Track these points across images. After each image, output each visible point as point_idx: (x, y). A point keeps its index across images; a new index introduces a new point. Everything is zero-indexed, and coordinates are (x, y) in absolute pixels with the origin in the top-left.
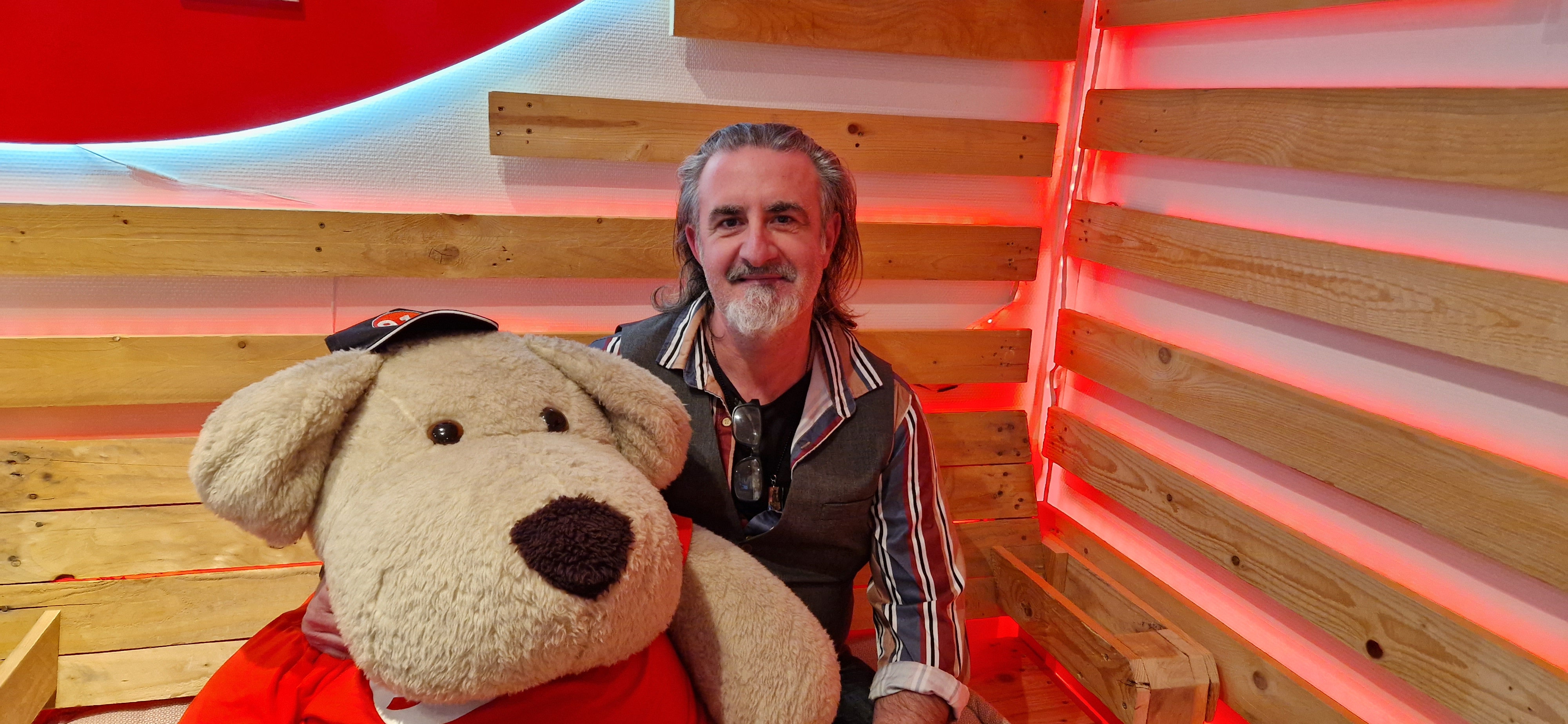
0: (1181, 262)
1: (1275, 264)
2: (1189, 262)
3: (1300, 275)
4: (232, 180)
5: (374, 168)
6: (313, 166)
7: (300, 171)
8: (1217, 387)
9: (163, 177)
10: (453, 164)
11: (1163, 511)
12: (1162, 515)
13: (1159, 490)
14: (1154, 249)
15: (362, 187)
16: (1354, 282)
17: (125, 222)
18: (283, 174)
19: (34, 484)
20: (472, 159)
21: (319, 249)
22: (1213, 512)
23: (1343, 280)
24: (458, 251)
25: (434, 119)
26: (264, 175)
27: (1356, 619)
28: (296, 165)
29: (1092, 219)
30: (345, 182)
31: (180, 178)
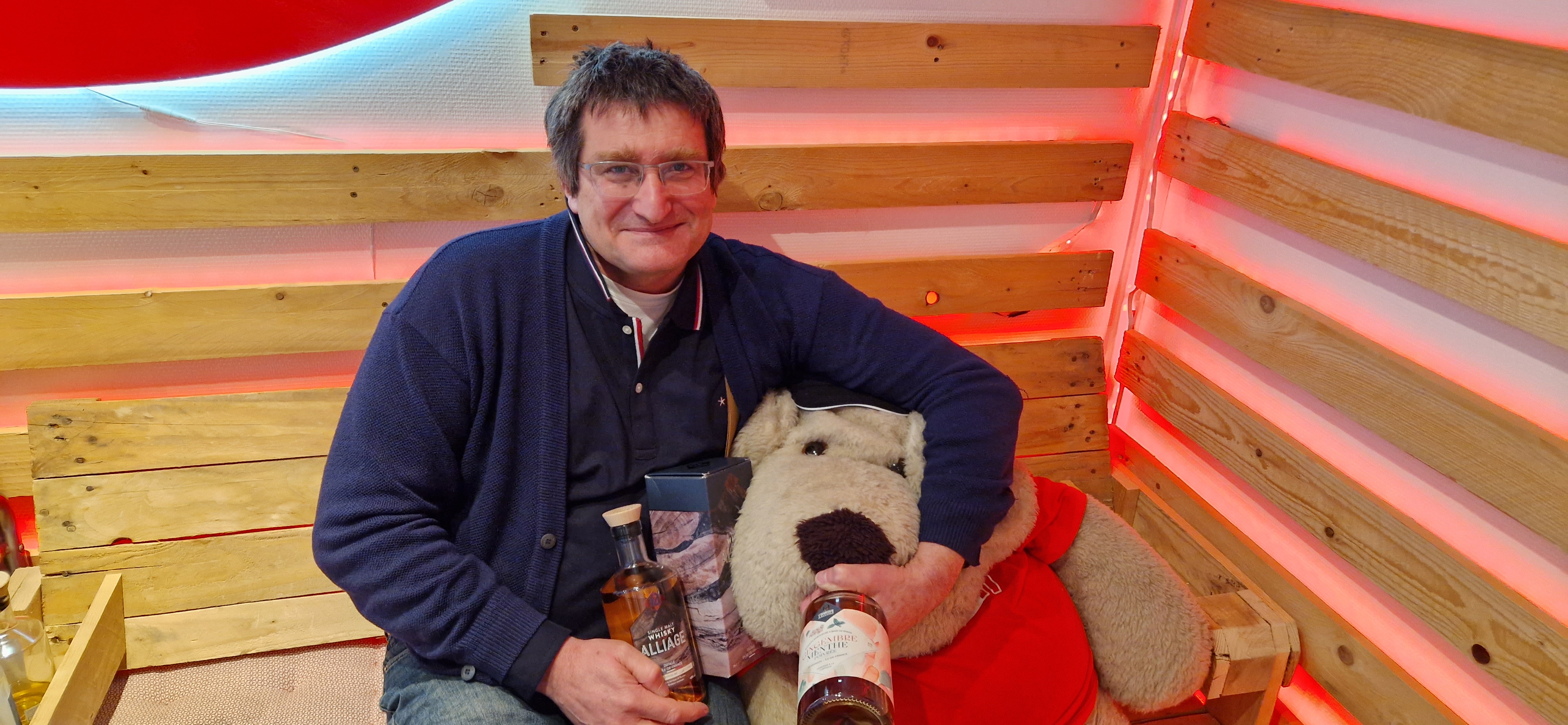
0: (1296, 205)
1: (1412, 230)
2: (1306, 206)
3: (1441, 249)
4: (255, 118)
5: (407, 100)
6: (340, 100)
7: (327, 106)
8: (1327, 351)
9: (180, 118)
10: (492, 92)
11: (1250, 464)
12: (1247, 468)
13: (1247, 442)
14: (1264, 184)
15: (396, 121)
16: (1507, 268)
17: (145, 172)
18: (309, 110)
19: (79, 447)
20: (513, 86)
21: (354, 195)
22: (1308, 478)
23: (1495, 264)
24: (502, 191)
25: (470, 44)
26: (288, 112)
27: (1463, 620)
28: (322, 100)
29: (1192, 136)
30: (377, 117)
31: (198, 118)
